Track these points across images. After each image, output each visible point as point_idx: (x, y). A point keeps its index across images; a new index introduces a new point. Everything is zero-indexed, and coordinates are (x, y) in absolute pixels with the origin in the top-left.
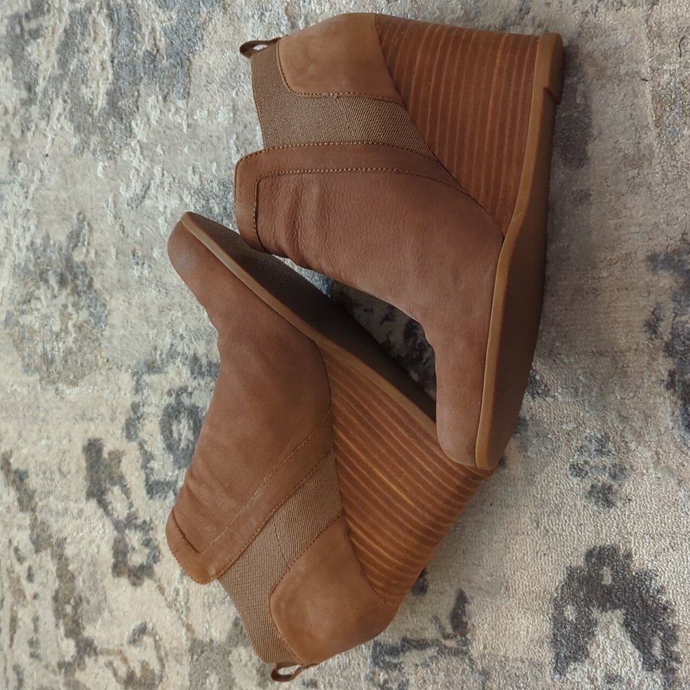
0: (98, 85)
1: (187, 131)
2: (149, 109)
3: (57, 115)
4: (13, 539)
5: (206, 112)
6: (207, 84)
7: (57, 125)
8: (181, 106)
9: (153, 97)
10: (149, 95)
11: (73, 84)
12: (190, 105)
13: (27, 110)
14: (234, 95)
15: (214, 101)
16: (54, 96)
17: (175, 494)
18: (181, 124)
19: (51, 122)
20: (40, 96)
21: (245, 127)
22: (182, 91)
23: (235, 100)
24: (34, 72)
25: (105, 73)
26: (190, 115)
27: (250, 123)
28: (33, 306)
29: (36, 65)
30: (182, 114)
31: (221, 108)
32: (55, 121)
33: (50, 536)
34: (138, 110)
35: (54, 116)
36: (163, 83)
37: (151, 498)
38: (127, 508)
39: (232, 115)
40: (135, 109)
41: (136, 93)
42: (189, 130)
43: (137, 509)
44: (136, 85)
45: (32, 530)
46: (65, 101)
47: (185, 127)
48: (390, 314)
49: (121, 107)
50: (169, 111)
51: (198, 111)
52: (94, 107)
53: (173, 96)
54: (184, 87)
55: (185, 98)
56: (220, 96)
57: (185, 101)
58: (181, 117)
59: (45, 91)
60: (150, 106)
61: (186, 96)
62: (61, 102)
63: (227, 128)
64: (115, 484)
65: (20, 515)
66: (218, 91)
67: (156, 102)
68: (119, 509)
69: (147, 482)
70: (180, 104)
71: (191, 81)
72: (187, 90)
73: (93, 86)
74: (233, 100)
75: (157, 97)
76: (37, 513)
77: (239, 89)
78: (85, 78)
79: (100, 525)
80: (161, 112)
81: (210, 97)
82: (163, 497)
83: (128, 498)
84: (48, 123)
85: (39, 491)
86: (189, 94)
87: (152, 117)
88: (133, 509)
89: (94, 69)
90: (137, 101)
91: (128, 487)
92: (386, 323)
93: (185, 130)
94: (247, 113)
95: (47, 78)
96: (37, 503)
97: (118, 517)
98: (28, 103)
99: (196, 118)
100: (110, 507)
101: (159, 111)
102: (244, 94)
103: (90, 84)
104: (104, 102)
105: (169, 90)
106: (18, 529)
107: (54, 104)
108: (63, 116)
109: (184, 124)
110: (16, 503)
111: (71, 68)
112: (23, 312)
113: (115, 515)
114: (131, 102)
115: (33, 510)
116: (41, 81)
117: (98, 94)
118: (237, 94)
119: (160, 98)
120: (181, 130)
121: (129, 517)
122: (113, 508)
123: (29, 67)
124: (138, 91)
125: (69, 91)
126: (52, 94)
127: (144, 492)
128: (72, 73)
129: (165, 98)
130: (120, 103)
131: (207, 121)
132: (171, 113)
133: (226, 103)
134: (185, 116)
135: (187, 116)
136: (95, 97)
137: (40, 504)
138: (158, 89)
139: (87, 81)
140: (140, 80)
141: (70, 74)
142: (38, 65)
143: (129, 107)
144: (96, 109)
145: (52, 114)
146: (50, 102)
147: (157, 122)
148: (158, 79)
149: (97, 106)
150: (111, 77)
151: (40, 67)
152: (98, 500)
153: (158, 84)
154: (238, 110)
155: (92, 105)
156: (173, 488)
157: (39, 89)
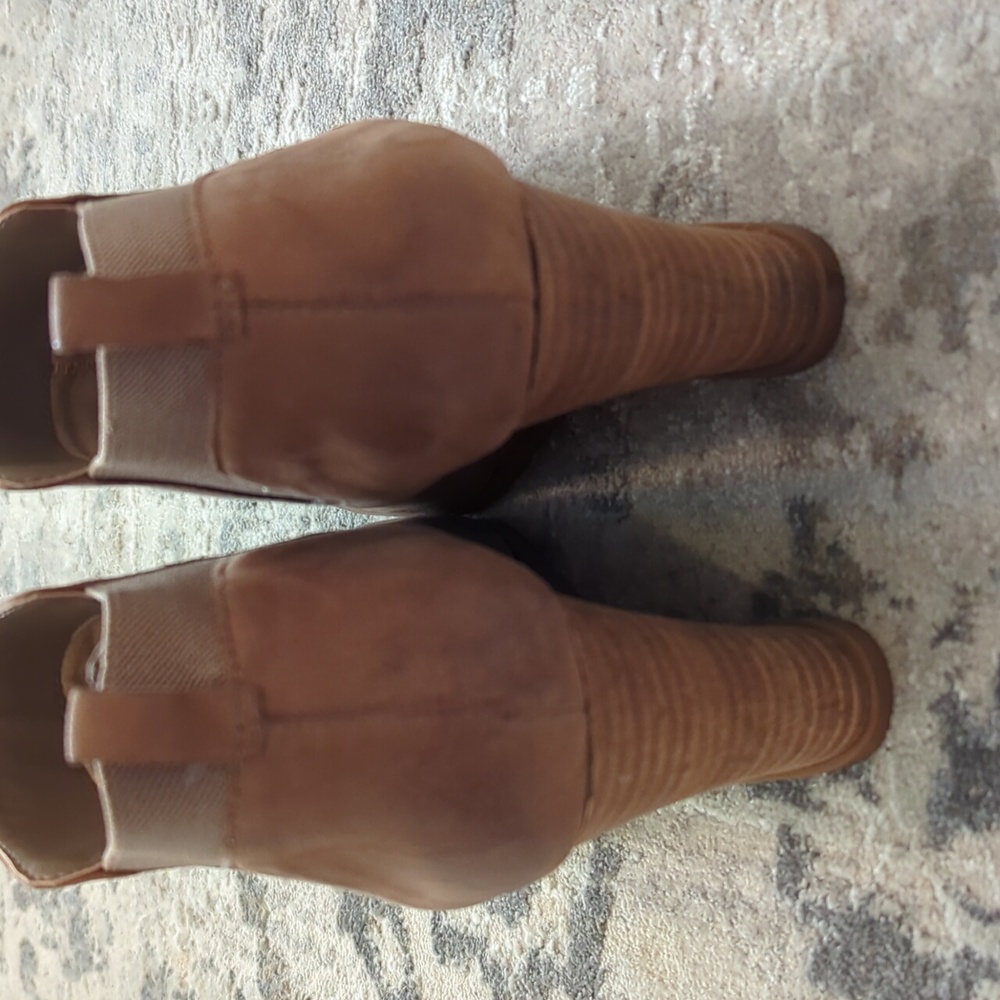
0: (354, 40)
1: (507, 131)
2: (438, 87)
3: (291, 113)
4: (235, 971)
5: (543, 83)
6: (547, 14)
7: (290, 134)
8: (497, 75)
9: (448, 57)
10: (440, 56)
11: (314, 43)
12: (513, 68)
13: (246, 106)
14: (599, 36)
15: (561, 54)
16: (286, 74)
17: (483, 968)
18: (495, 118)
19: (282, 131)
20: (265, 74)
21: (623, 114)
22: (497, 37)
23: (601, 49)
24: (256, 25)
25: (365, 12)
26: (513, 93)
27: (633, 104)
28: (259, 513)
29: (258, 10)
30: (497, 94)
31: (574, 70)
32: (289, 129)
33: (286, 986)
34: (421, 91)
35: (286, 118)
36: (464, 23)
37: (442, 962)
38: (403, 971)
39: (593, 85)
40: (415, 90)
41: (417, 53)
42: (511, 129)
43: (420, 979)
44: (416, 34)
45: (261, 965)
46: (303, 84)
47: (504, 126)
48: (960, 621)
49: (389, 87)
50: (476, 87)
51: (528, 84)
52: (348, 91)
53: (483, 52)
54: (501, 27)
55: (503, 54)
56: (572, 41)
57: (504, 60)
58: (497, 101)
59: (273, 64)
60: (440, 79)
61: (505, 49)
62: (296, 85)
63: (585, 118)
64: (382, 914)
65: (244, 928)
66: (569, 29)
67: (451, 70)
68: (389, 968)
69: (436, 925)
70: (495, 68)
71: (515, 12)
72: (509, 33)
73: (347, 45)
74: (598, 49)
75: (454, 59)
76: (268, 933)
77: (610, 21)
78: (333, 30)
79: (361, 992)
80: (460, 91)
81: (551, 47)
82: (463, 968)
83: (406, 950)
84: (278, 133)
85: (270, 891)
86: (511, 45)
87: (443, 105)
88: (412, 977)
89: (347, 6)
90: (418, 71)
91: (405, 925)
92: (947, 645)
93: (503, 132)
94: (627, 79)
95: (275, 36)
96: (268, 913)
97: (389, 985)
98: (247, 91)
99: (523, 99)
100: (375, 960)
101: (455, 91)
102: (622, 32)
103: (341, 42)
104: (363, 78)
105: (474, 37)
106: (242, 955)
107: (286, 91)
108: (300, 115)
109: (501, 116)
110: (238, 905)
111: (311, 9)
112: (245, 525)
113: (384, 981)
114: (407, 72)
115: (263, 926)
116: (266, 42)
117: (354, 59)
118: (606, 33)
119: (458, 59)
120: (496, 132)
121: (406, 991)
122: (380, 963)
123: (249, 15)
124: (421, 48)
125: (308, 60)
126: (283, 69)
127: (430, 945)
128: (312, 20)
129: (467, 60)
130: (388, 77)
131: (547, 108)
132: (477, 92)
133: (583, 57)
134: (503, 97)
135: (508, 95)
136: (349, 69)
137: (273, 917)
138: (453, 39)
139: (337, 33)
140: (425, 22)
141: (309, 23)
142: (263, 10)
143: (403, 84)
144: (351, 95)
145: (284, 114)
146: (279, 85)
147: (453, 116)
148: (454, 14)
149: (352, 88)
150: (374, 20)
151: (266, 13)
152: (355, 937)
153: (453, 27)
154: (608, 72)
155: (343, 86)
156: (479, 952)
157: (264, 61)
